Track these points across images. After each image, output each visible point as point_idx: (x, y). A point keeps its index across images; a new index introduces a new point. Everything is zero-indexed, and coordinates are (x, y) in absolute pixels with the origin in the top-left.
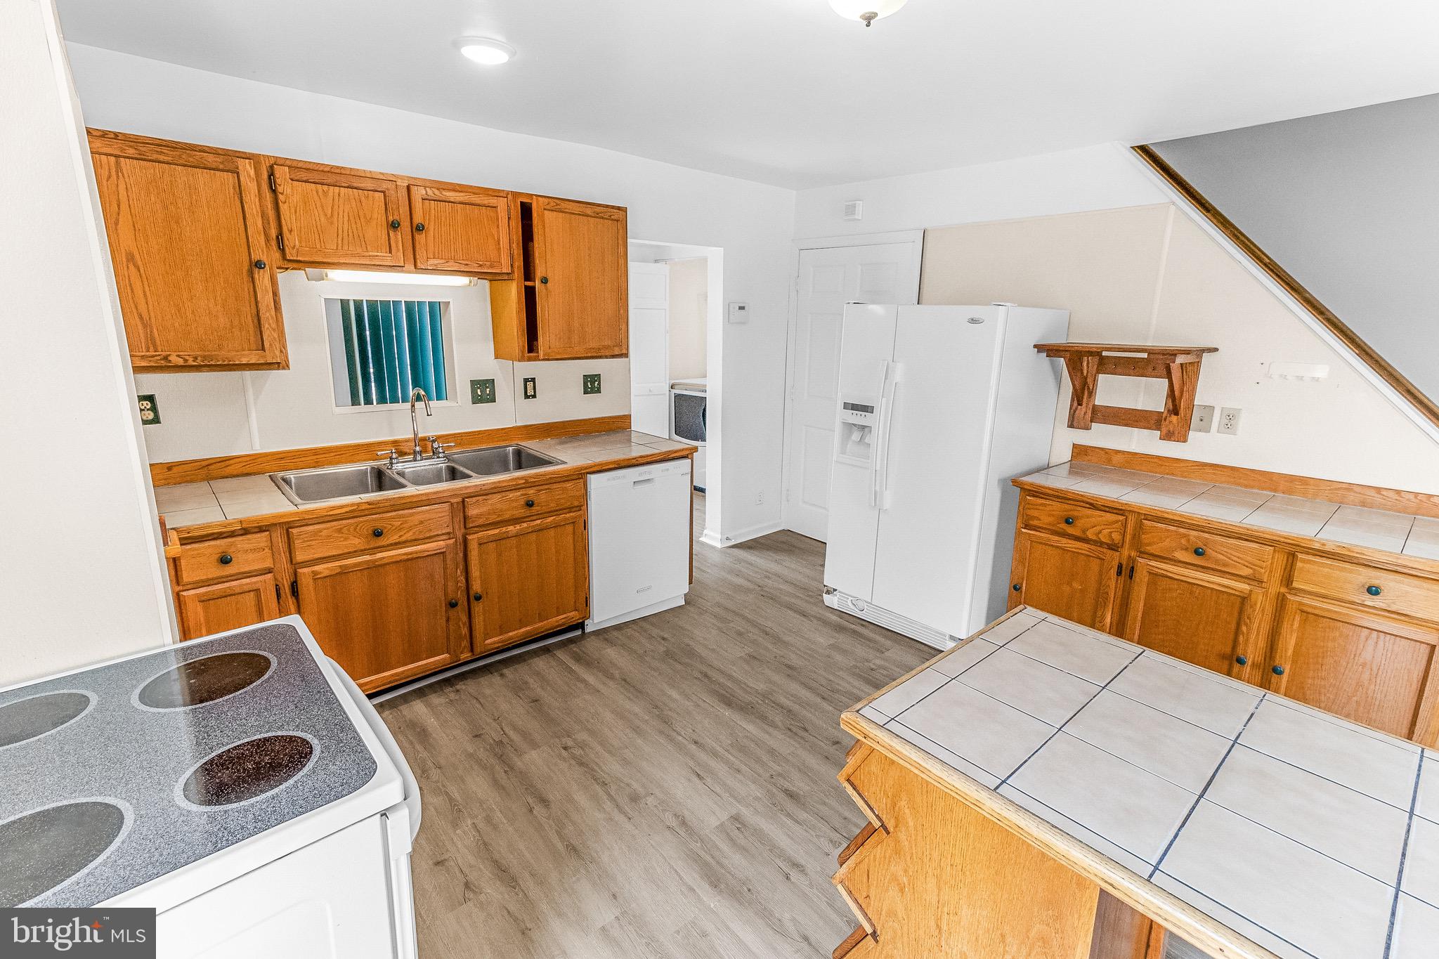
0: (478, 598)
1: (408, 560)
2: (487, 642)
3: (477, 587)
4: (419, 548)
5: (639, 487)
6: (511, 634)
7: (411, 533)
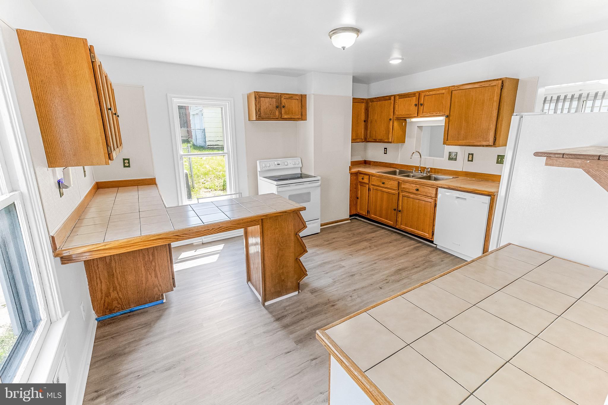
0: (400, 211)
1: (388, 193)
2: (401, 226)
3: (400, 208)
4: (391, 191)
5: (458, 199)
6: (407, 228)
7: (389, 186)
